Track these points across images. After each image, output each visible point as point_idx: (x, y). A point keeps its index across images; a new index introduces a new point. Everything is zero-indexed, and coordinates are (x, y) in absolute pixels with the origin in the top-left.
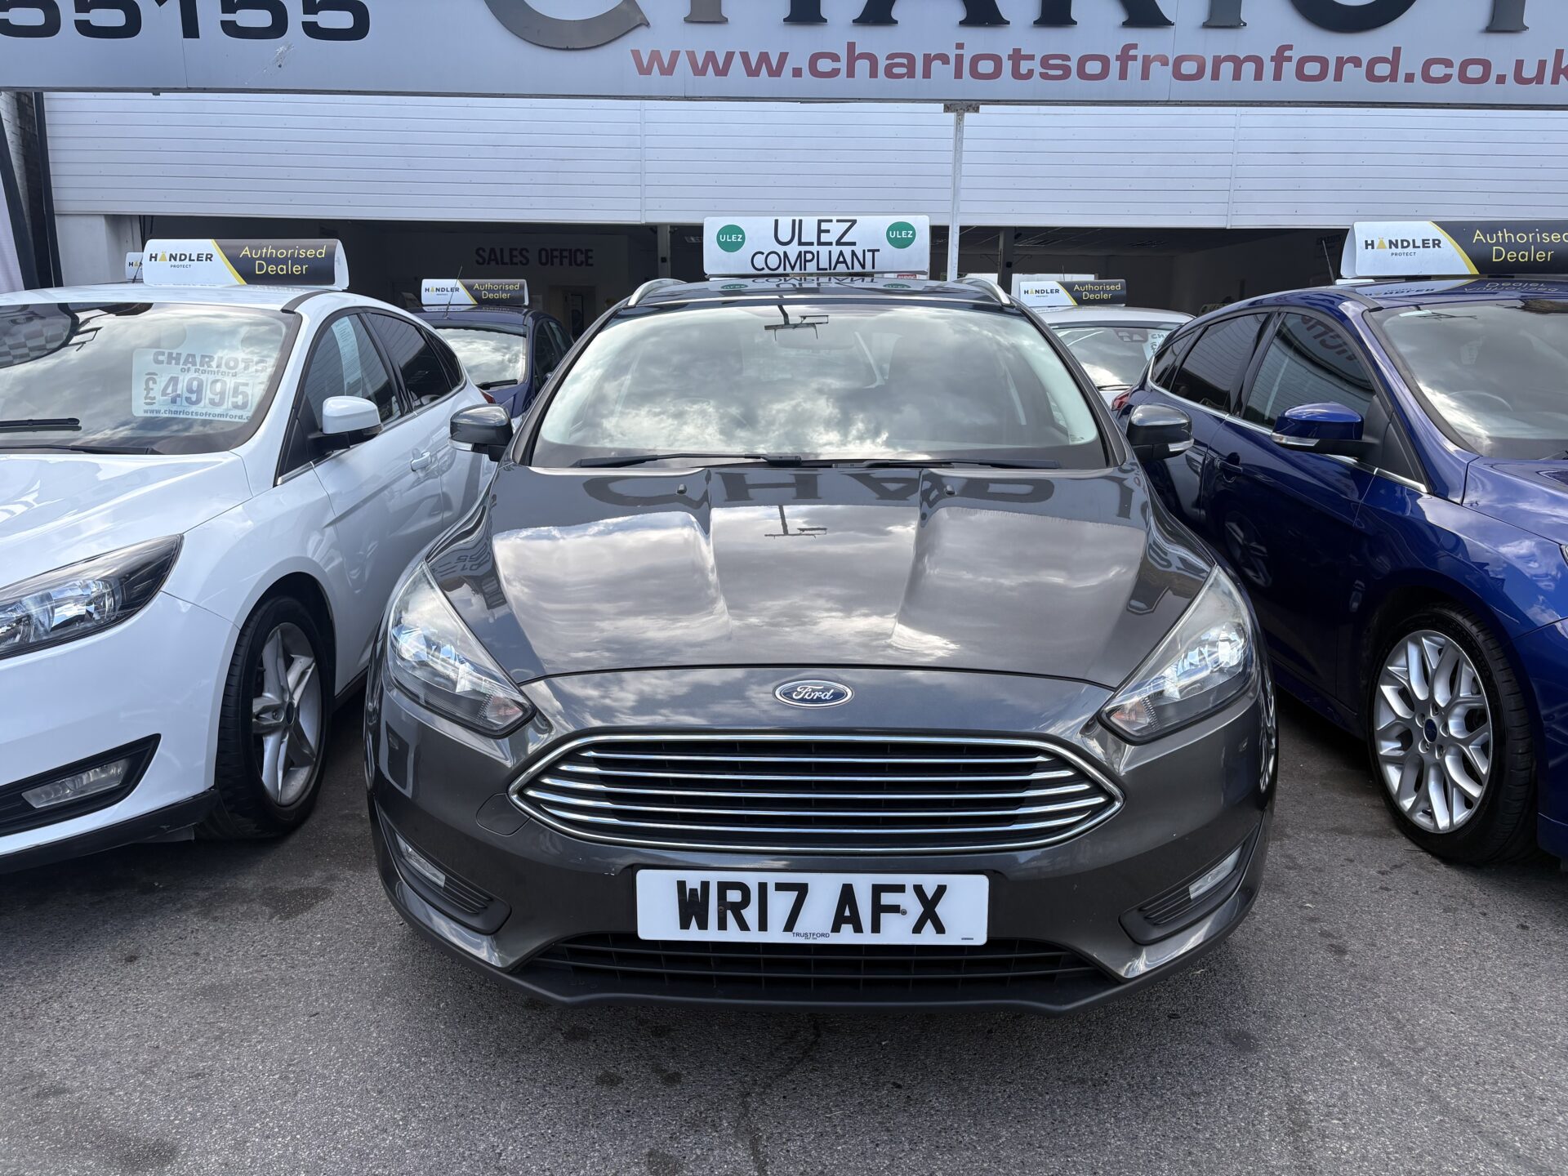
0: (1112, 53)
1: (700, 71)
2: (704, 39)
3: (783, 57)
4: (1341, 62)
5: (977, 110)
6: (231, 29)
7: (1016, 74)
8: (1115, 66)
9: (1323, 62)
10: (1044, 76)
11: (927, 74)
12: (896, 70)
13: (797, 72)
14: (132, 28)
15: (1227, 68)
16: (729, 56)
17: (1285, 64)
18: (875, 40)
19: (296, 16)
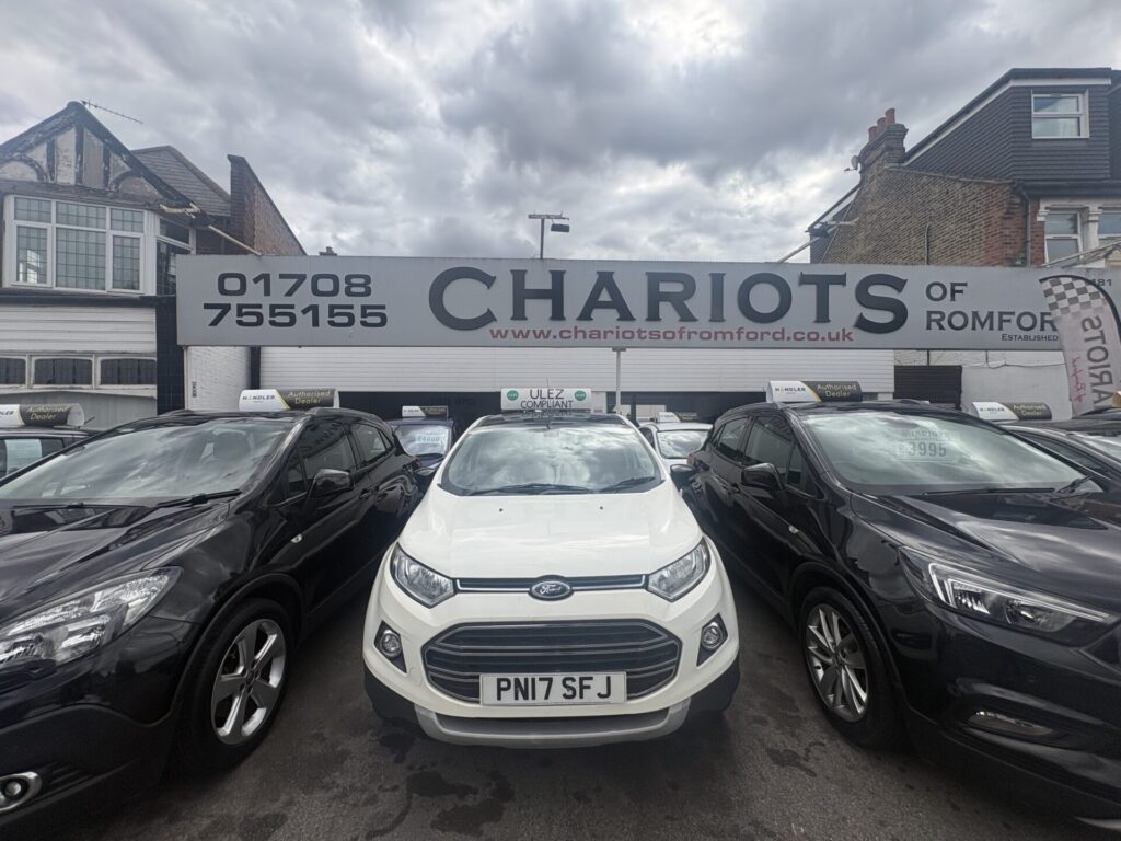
0: (676, 330)
1: (516, 337)
2: (519, 325)
3: (549, 332)
4: (762, 334)
5: (624, 350)
6: (332, 324)
7: (640, 338)
8: (677, 336)
9: (756, 333)
10: (651, 338)
11: (605, 337)
12: (593, 336)
13: (555, 337)
14: (291, 324)
15: (720, 336)
16: (528, 331)
17: (742, 334)
18: (585, 325)
19: (358, 318)
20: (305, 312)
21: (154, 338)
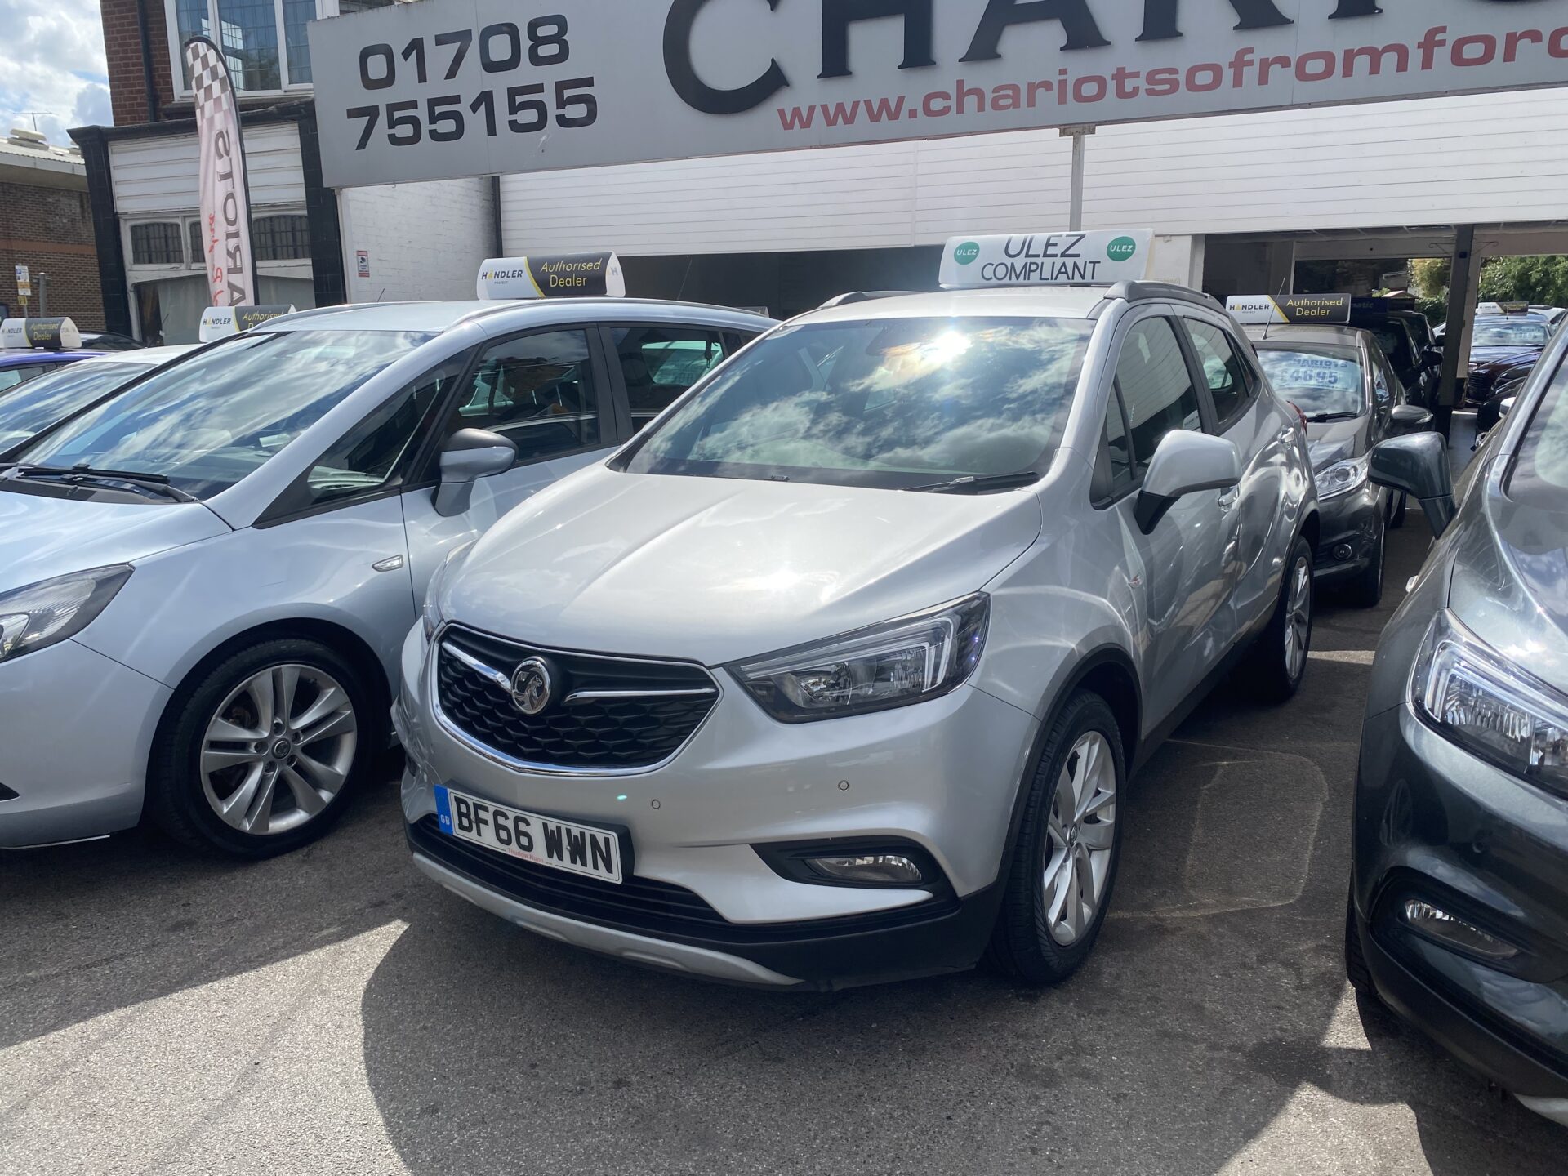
0: (1225, 58)
1: (831, 122)
2: (838, 92)
3: (901, 100)
4: (1512, 40)
5: (1093, 132)
6: (515, 126)
7: (1121, 93)
9: (1489, 42)
10: (1150, 92)
11: (1031, 103)
12: (1002, 102)
13: (913, 114)
14: (458, 133)
15: (1362, 63)
16: (856, 105)
17: (1436, 49)
18: (984, 76)
19: (552, 112)
20: (474, 107)
21: (299, 177)
